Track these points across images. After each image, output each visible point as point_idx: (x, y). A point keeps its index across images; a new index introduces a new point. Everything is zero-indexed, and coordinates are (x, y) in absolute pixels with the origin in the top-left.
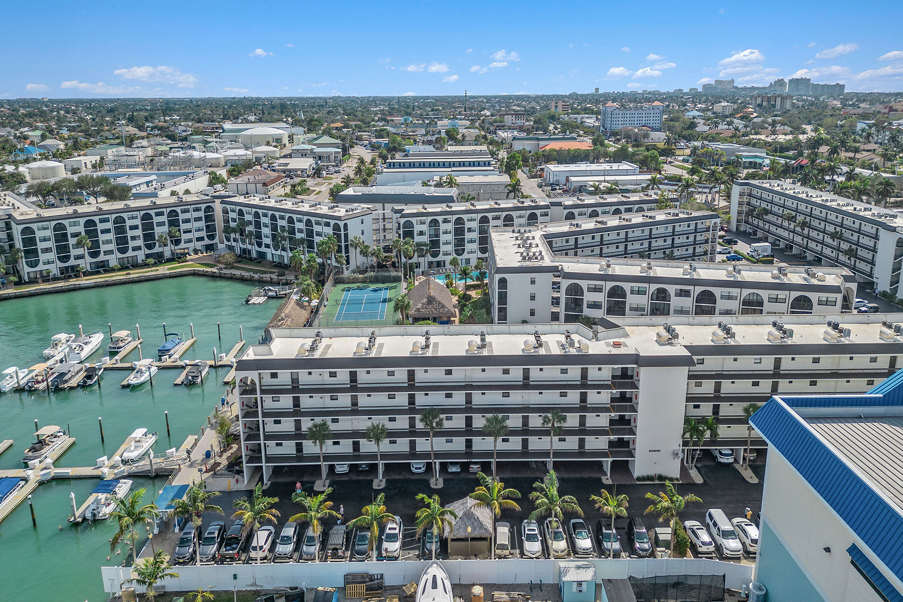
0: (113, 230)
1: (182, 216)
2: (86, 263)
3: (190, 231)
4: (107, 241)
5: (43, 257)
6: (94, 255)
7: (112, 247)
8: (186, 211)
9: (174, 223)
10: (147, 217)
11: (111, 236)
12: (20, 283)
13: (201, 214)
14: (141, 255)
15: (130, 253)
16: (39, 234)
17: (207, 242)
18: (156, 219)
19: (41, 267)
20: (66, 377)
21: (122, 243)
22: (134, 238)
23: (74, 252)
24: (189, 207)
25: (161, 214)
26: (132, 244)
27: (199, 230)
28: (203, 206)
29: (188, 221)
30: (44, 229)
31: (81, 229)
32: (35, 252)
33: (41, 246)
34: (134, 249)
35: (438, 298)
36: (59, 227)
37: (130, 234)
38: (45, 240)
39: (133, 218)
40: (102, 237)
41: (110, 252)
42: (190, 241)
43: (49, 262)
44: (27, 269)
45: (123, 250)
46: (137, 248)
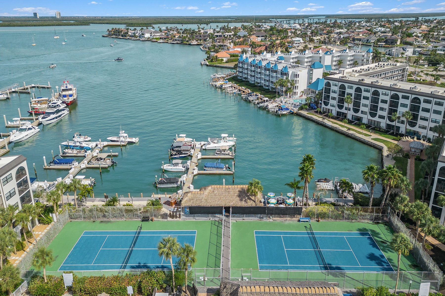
0: (370, 99)
1: (423, 105)
3: (427, 120)
5: (331, 102)
6: (356, 111)
7: (367, 110)
8: (429, 102)
9: (415, 108)
10: (395, 97)
11: (368, 102)
13: (442, 109)
14: (383, 123)
15: (376, 119)
16: (332, 88)
18: (401, 101)
19: (329, 107)
21: (374, 109)
22: (382, 109)
23: (346, 105)
24: (432, 99)
25: (407, 98)
26: (379, 113)
27: (435, 121)
29: (427, 110)
30: (336, 85)
31: (353, 92)
32: (329, 97)
33: (332, 95)
34: (380, 117)
36: (343, 87)
37: (380, 105)
38: (334, 92)
39: (385, 94)
40: (363, 101)
41: (365, 113)
42: (424, 128)
43: (333, 106)
44: (323, 106)
45: (373, 115)
46: (382, 117)
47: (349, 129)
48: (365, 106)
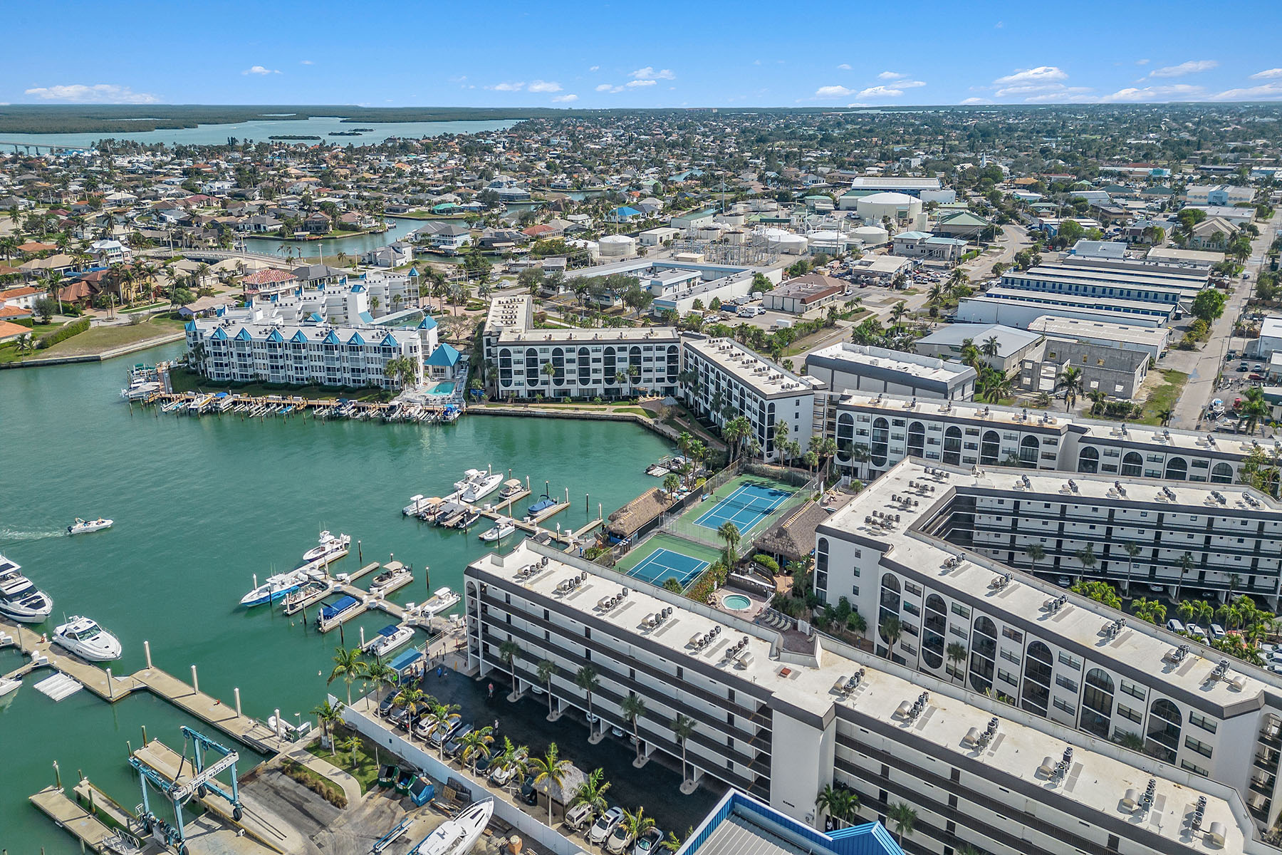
0: (577, 361)
1: (644, 354)
2: (550, 390)
3: (651, 371)
4: (571, 371)
5: (515, 378)
6: (559, 382)
7: (575, 377)
8: (649, 349)
9: (635, 360)
10: (610, 351)
11: (575, 366)
12: (493, 399)
13: (664, 354)
14: (600, 388)
15: (590, 386)
16: (514, 357)
17: (667, 384)
18: (618, 355)
19: (512, 387)
20: (447, 517)
21: (584, 374)
22: (595, 371)
23: (541, 377)
24: (652, 345)
25: (624, 349)
26: (593, 376)
27: (660, 370)
28: (667, 346)
29: (649, 359)
30: (519, 352)
31: (549, 356)
32: (510, 372)
33: (515, 367)
34: (595, 382)
35: (792, 535)
36: (531, 352)
37: (593, 366)
38: (519, 362)
39: (596, 351)
40: (567, 367)
41: (573, 382)
42: (650, 380)
43: (520, 384)
44: (501, 388)
45: (584, 382)
46: (598, 381)
47: (577, 409)
48: (572, 372)
